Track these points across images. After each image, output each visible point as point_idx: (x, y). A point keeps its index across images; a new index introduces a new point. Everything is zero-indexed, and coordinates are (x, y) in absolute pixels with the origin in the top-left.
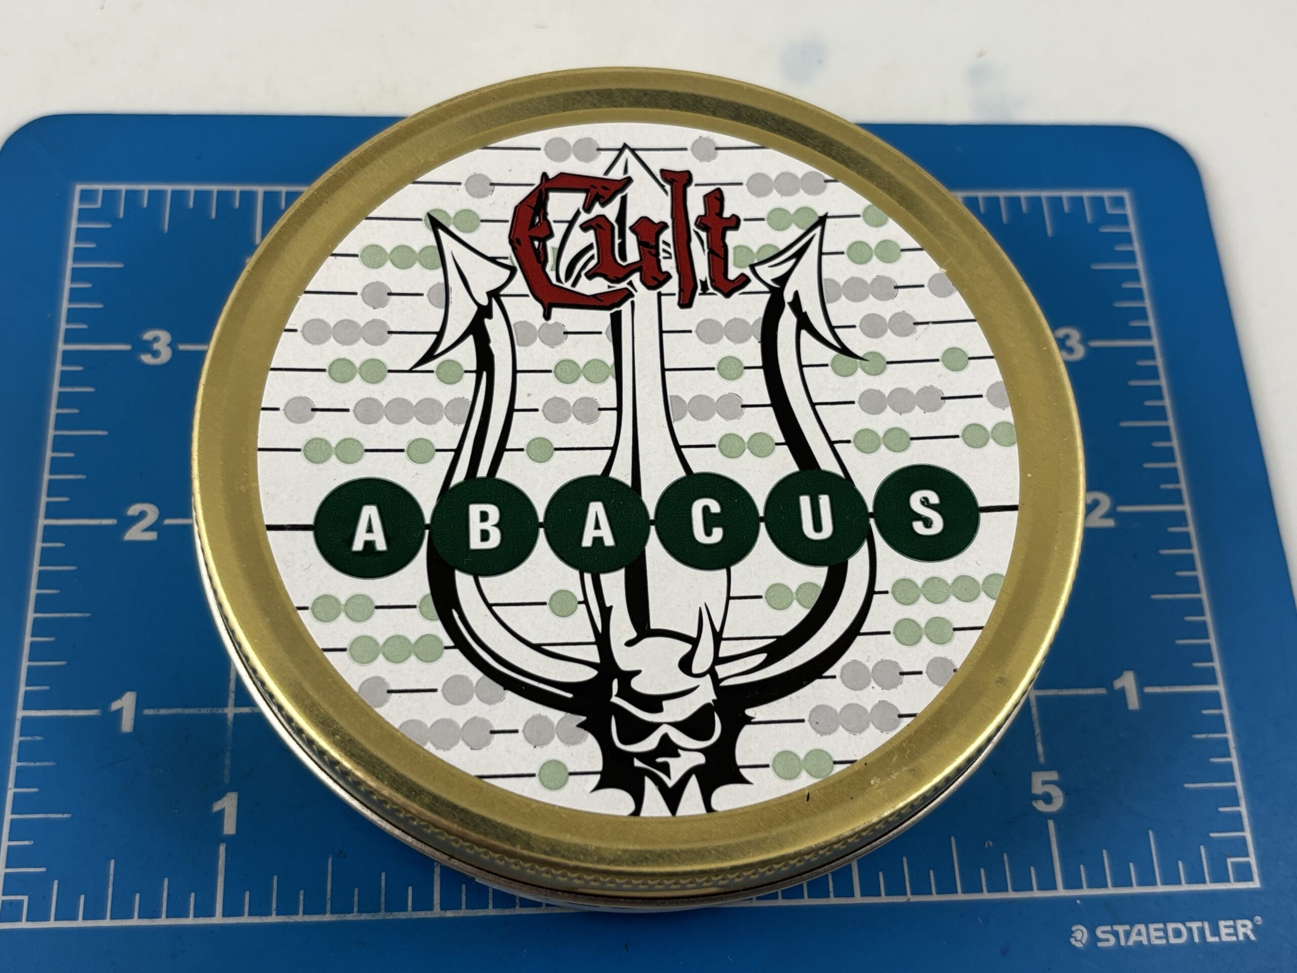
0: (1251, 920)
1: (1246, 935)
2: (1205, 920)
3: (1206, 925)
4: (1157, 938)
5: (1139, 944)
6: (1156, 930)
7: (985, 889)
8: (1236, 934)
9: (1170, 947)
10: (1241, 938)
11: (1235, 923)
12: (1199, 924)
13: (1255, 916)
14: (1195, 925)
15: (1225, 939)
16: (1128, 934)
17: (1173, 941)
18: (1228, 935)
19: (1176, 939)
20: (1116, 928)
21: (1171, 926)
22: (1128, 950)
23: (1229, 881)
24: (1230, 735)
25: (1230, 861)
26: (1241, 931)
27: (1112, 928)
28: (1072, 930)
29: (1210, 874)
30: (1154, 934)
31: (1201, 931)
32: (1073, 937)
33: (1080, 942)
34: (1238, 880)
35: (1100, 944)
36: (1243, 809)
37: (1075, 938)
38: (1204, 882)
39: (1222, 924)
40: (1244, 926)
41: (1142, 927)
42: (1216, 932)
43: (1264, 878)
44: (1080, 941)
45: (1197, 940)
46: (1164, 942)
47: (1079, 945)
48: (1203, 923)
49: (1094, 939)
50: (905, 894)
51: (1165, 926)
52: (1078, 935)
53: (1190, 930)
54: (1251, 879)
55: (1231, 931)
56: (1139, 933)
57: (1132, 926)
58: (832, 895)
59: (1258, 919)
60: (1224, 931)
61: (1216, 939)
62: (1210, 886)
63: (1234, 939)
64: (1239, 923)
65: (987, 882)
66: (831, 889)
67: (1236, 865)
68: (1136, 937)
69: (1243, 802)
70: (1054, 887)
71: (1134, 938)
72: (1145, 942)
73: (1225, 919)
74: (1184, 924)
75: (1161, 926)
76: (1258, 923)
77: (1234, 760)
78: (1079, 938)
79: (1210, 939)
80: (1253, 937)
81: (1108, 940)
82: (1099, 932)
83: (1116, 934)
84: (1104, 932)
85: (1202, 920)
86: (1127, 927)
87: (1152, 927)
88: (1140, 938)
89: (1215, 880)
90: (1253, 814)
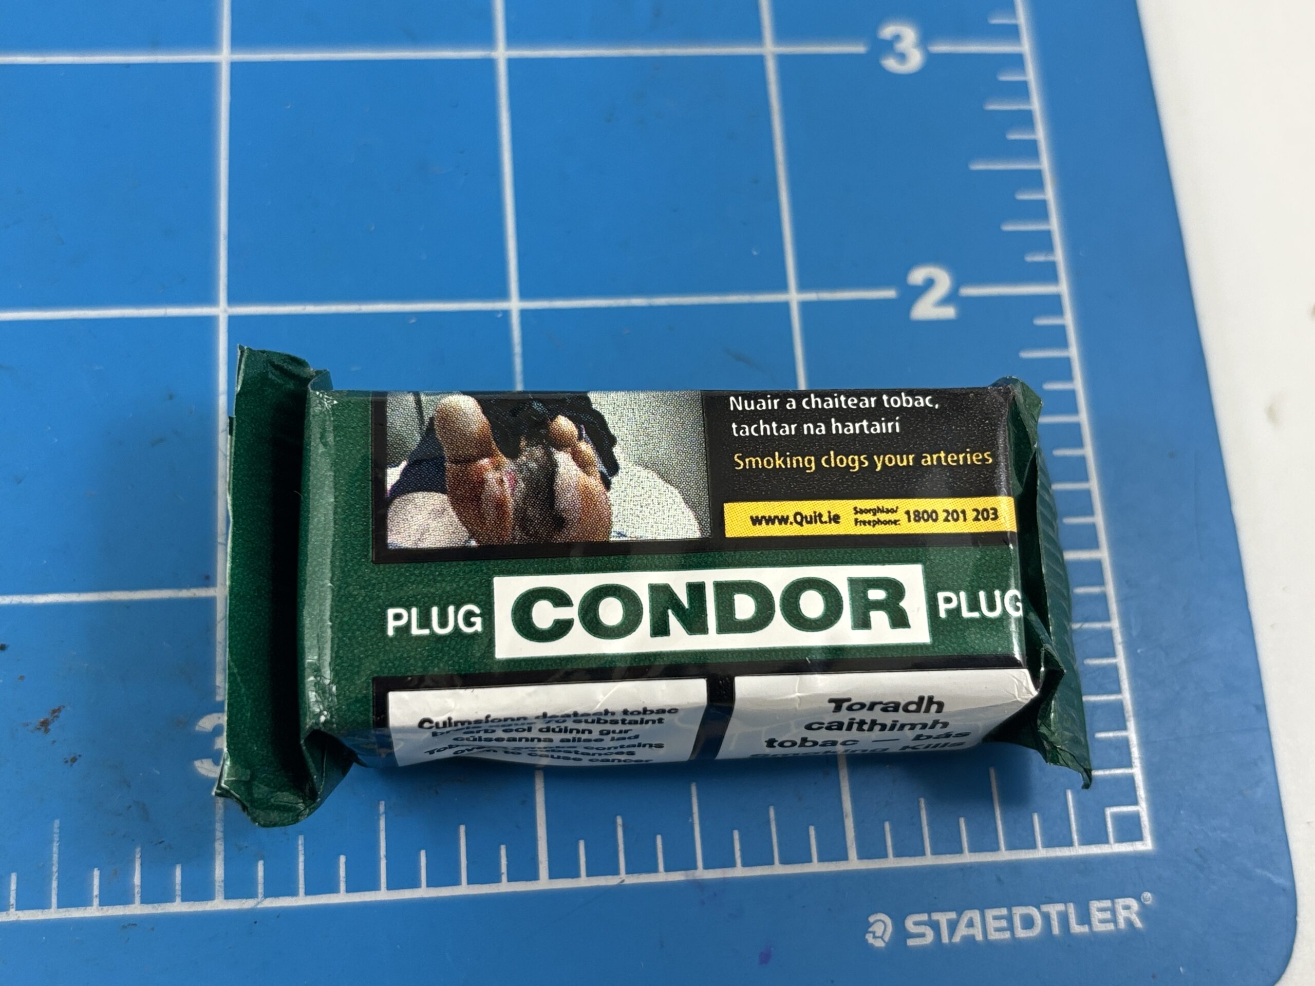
0: (1138, 898)
1: (1129, 922)
2: (1070, 902)
3: (1071, 909)
4: (998, 930)
5: (969, 940)
6: (996, 918)
7: (739, 861)
8: (1114, 920)
9: (1016, 944)
10: (1122, 924)
11: (1113, 903)
12: (1060, 907)
13: (1142, 892)
14: (1054, 910)
15: (1099, 927)
16: (953, 926)
17: (1021, 933)
18: (1103, 921)
19: (1025, 931)
20: (936, 916)
21: (1018, 911)
22: (953, 947)
23: (1106, 841)
24: (1115, 624)
25: (1109, 811)
26: (1122, 914)
27: (930, 916)
28: (868, 922)
29: (1081, 833)
30: (992, 924)
31: (1064, 919)
32: (870, 932)
33: (880, 940)
34: (1120, 839)
35: (911, 942)
36: (1132, 734)
37: (874, 933)
38: (1071, 844)
39: (1095, 905)
40: (1127, 908)
41: (975, 915)
42: (1085, 918)
43: (1159, 836)
44: (882, 938)
45: (1056, 930)
46: (1007, 935)
47: (879, 944)
48: (1066, 906)
49: (901, 933)
50: (616, 872)
51: (1010, 911)
52: (878, 929)
53: (1046, 917)
54: (1140, 838)
55: (1108, 915)
56: (971, 924)
57: (960, 914)
58: (504, 878)
59: (1148, 896)
60: (1096, 916)
61: (1085, 929)
62: (1079, 850)
63: (1111, 927)
64: (1120, 902)
65: (742, 850)
66: (504, 869)
67: (1117, 818)
68: (967, 929)
69: (1131, 724)
70: (845, 857)
71: (962, 931)
72: (979, 937)
73: (1099, 899)
74: (1038, 908)
75: (1004, 911)
76: (1146, 903)
77: (1121, 660)
78: (879, 934)
79: (1077, 928)
80: (1138, 924)
81: (922, 935)
82: (910, 924)
83: (935, 926)
84: (917, 924)
85: (1065, 902)
86: (953, 915)
87: (990, 913)
88: (971, 931)
89: (1086, 841)
90: (1145, 743)
